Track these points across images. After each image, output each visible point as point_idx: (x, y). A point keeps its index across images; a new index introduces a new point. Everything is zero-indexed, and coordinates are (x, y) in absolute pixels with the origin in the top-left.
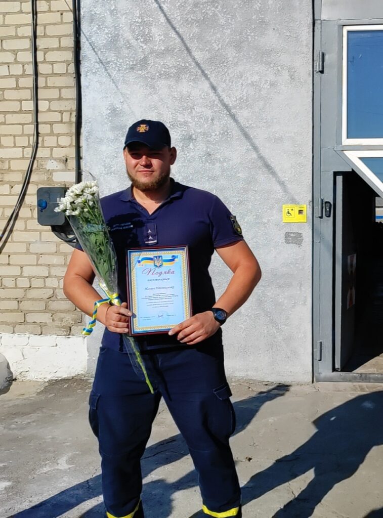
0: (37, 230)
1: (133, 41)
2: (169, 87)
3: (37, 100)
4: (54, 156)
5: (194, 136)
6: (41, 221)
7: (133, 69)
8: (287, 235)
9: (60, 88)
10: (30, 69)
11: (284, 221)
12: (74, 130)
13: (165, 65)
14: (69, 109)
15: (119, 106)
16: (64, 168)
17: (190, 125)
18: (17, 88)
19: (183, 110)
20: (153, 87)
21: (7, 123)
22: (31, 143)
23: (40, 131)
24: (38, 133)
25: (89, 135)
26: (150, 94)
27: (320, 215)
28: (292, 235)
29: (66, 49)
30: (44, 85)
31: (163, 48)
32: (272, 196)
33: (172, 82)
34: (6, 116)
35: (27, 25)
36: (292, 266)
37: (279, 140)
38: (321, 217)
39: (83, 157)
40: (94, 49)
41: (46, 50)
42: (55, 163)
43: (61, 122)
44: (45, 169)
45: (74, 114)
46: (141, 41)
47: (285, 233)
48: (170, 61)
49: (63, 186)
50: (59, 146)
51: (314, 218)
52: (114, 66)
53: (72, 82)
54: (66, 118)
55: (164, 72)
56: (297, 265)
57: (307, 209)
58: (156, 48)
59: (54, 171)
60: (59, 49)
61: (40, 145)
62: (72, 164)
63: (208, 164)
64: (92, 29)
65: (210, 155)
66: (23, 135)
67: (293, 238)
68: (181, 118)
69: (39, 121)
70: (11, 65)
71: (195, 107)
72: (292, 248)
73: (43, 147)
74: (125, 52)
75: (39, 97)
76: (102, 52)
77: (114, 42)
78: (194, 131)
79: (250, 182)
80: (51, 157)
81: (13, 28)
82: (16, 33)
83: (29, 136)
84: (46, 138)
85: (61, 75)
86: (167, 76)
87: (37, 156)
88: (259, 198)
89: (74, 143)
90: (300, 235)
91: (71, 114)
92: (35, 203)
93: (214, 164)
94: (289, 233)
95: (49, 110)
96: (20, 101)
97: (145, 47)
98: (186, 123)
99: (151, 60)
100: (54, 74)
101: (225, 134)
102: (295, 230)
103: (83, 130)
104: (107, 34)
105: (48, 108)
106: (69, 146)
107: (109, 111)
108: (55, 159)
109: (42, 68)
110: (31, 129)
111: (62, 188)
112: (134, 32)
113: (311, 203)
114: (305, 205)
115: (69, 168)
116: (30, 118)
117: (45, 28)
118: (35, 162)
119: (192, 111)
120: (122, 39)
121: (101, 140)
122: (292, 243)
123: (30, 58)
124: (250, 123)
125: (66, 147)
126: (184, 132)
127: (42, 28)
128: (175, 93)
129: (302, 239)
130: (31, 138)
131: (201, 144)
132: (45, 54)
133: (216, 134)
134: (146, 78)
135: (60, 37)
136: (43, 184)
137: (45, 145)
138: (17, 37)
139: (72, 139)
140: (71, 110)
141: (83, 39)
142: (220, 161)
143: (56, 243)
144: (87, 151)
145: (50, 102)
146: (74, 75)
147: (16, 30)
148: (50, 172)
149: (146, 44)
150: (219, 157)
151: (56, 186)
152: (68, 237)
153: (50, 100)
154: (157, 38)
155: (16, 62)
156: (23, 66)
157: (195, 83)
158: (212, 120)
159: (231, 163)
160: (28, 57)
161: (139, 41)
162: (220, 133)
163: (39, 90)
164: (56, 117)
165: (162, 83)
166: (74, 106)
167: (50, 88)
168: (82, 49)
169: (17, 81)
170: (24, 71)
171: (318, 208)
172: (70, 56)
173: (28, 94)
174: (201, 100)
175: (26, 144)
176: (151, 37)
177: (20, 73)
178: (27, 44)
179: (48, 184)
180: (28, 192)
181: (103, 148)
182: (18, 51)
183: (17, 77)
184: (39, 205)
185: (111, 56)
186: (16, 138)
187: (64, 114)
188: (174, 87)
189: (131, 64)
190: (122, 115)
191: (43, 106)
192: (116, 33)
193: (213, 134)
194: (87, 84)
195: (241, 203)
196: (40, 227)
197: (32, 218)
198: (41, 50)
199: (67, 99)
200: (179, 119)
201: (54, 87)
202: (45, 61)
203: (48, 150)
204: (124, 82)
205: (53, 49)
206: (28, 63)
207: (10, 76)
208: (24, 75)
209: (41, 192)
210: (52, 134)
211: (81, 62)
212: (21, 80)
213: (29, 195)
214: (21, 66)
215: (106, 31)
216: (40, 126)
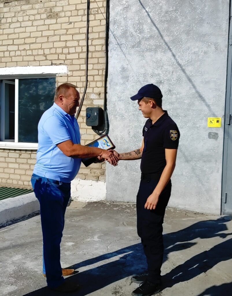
0: (85, 128)
1: (134, 33)
2: (151, 56)
3: (88, 64)
4: (94, 92)
5: (162, 81)
6: (88, 124)
7: (133, 47)
8: (210, 134)
9: (98, 58)
10: (85, 49)
11: (208, 126)
12: (104, 79)
13: (149, 45)
14: (102, 68)
15: (126, 66)
16: (99, 98)
17: (161, 75)
18: (79, 58)
19: (158, 67)
20: (143, 56)
21: (73, 76)
22: (84, 85)
23: (88, 80)
24: (87, 80)
25: (111, 81)
26: (141, 60)
27: (229, 123)
28: (212, 134)
29: (102, 38)
30: (91, 57)
31: (149, 36)
32: (202, 113)
33: (152, 53)
34: (73, 73)
35: (84, 27)
36: (212, 151)
37: (207, 82)
38: (229, 125)
39: (108, 92)
40: (115, 38)
41: (93, 39)
42: (94, 95)
43: (98, 75)
44: (90, 98)
45: (104, 71)
46: (138, 33)
47: (208, 133)
48: (152, 42)
49: (98, 107)
50: (97, 87)
51: (225, 125)
52: (124, 46)
53: (104, 55)
54: (100, 72)
55: (149, 48)
56: (214, 150)
57: (221, 119)
58: (145, 36)
59: (94, 99)
60: (99, 38)
61: (88, 86)
62: (103, 96)
63: (169, 96)
64: (114, 28)
65: (170, 91)
66: (80, 81)
67: (213, 136)
68: (156, 72)
69: (88, 74)
70: (76, 47)
71: (164, 66)
72: (212, 141)
73: (89, 87)
74: (130, 38)
75: (89, 63)
76: (119, 39)
77: (125, 34)
78: (163, 78)
79: (191, 105)
80: (93, 93)
81: (78, 29)
82: (79, 31)
83: (83, 82)
84: (91, 83)
85: (99, 51)
86: (150, 50)
87: (87, 92)
88: (195, 113)
89: (104, 86)
90: (217, 134)
91: (103, 71)
92: (85, 115)
93: (172, 96)
94: (210, 133)
95: (93, 69)
96: (80, 65)
97: (140, 35)
98: (159, 74)
99: (143, 42)
100: (96, 51)
101: (179, 80)
102: (214, 131)
103: (108, 79)
104: (122, 30)
105: (92, 68)
106: (102, 87)
107: (121, 69)
108: (95, 93)
109: (91, 48)
110: (84, 79)
111: (98, 108)
112: (135, 28)
113: (224, 117)
114: (220, 118)
115: (101, 98)
116: (84, 73)
117: (92, 28)
118: (86, 94)
119: (162, 68)
120: (128, 32)
121: (117, 84)
122: (212, 138)
123: (85, 44)
124: (192, 73)
125: (100, 87)
126: (157, 79)
127: (91, 28)
128: (154, 59)
129: (218, 136)
130: (84, 83)
131: (166, 85)
132: (92, 41)
133: (174, 80)
134: (140, 51)
135: (99, 32)
136: (89, 106)
137: (90, 86)
138: (79, 33)
139: (103, 83)
140: (103, 69)
141: (110, 33)
142: (175, 94)
143: (94, 135)
144: (110, 89)
145: (93, 65)
146: (105, 51)
147: (79, 30)
148: (92, 100)
149: (140, 34)
150: (175, 92)
151: (95, 107)
152: (99, 132)
153: (93, 64)
154: (146, 31)
155: (79, 46)
156: (82, 47)
157: (164, 53)
158: (172, 72)
159: (181, 95)
160: (84, 43)
161: (137, 32)
162: (176, 80)
163: (89, 59)
164: (96, 72)
165: (148, 54)
166: (105, 67)
167: (94, 58)
168: (109, 38)
169: (79, 55)
170: (82, 50)
171: (228, 119)
172: (103, 42)
173: (83, 61)
174: (167, 62)
175: (82, 86)
176: (143, 30)
177: (80, 51)
178: (84, 36)
179: (91, 106)
180: (82, 110)
181: (118, 88)
182: (80, 40)
183: (79, 53)
184: (87, 116)
185: (123, 41)
186: (77, 83)
187: (100, 71)
188: (154, 56)
189: (133, 44)
190: (127, 71)
191: (90, 67)
192: (126, 29)
193: (173, 80)
194: (111, 55)
195: (185, 116)
196: (87, 127)
197: (83, 122)
198: (90, 39)
199: (101, 63)
200: (155, 72)
201: (95, 58)
202: (92, 45)
203: (92, 89)
204: (129, 54)
205: (96, 39)
206: (84, 46)
207: (76, 53)
208: (82, 52)
209: (88, 110)
210: (93, 81)
211: (109, 45)
212: (81, 54)
213: (82, 111)
214: (81, 47)
215: (121, 28)
216: (88, 77)
